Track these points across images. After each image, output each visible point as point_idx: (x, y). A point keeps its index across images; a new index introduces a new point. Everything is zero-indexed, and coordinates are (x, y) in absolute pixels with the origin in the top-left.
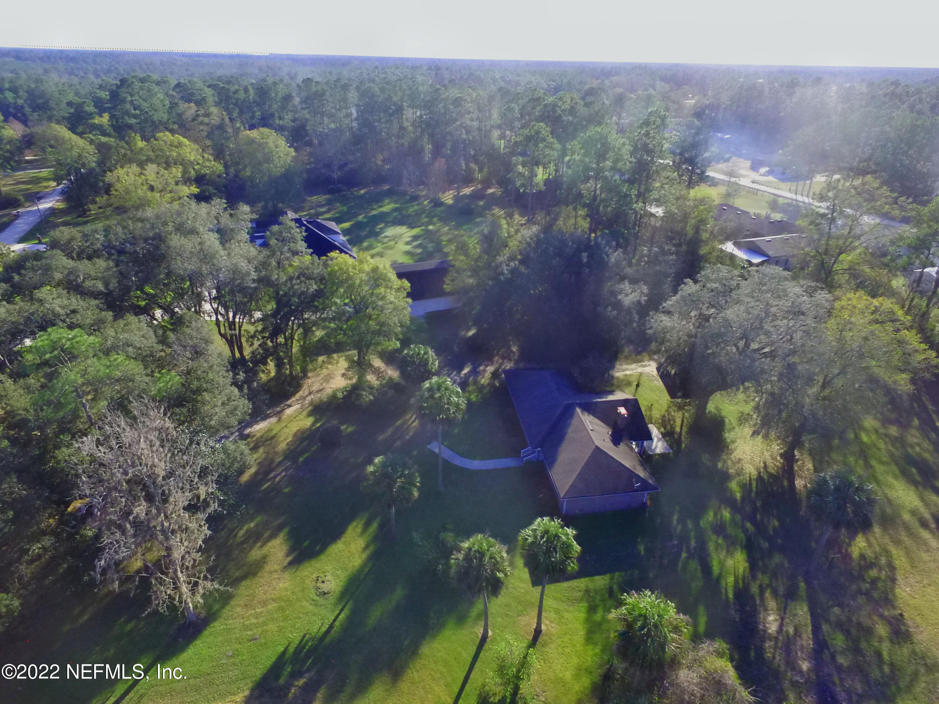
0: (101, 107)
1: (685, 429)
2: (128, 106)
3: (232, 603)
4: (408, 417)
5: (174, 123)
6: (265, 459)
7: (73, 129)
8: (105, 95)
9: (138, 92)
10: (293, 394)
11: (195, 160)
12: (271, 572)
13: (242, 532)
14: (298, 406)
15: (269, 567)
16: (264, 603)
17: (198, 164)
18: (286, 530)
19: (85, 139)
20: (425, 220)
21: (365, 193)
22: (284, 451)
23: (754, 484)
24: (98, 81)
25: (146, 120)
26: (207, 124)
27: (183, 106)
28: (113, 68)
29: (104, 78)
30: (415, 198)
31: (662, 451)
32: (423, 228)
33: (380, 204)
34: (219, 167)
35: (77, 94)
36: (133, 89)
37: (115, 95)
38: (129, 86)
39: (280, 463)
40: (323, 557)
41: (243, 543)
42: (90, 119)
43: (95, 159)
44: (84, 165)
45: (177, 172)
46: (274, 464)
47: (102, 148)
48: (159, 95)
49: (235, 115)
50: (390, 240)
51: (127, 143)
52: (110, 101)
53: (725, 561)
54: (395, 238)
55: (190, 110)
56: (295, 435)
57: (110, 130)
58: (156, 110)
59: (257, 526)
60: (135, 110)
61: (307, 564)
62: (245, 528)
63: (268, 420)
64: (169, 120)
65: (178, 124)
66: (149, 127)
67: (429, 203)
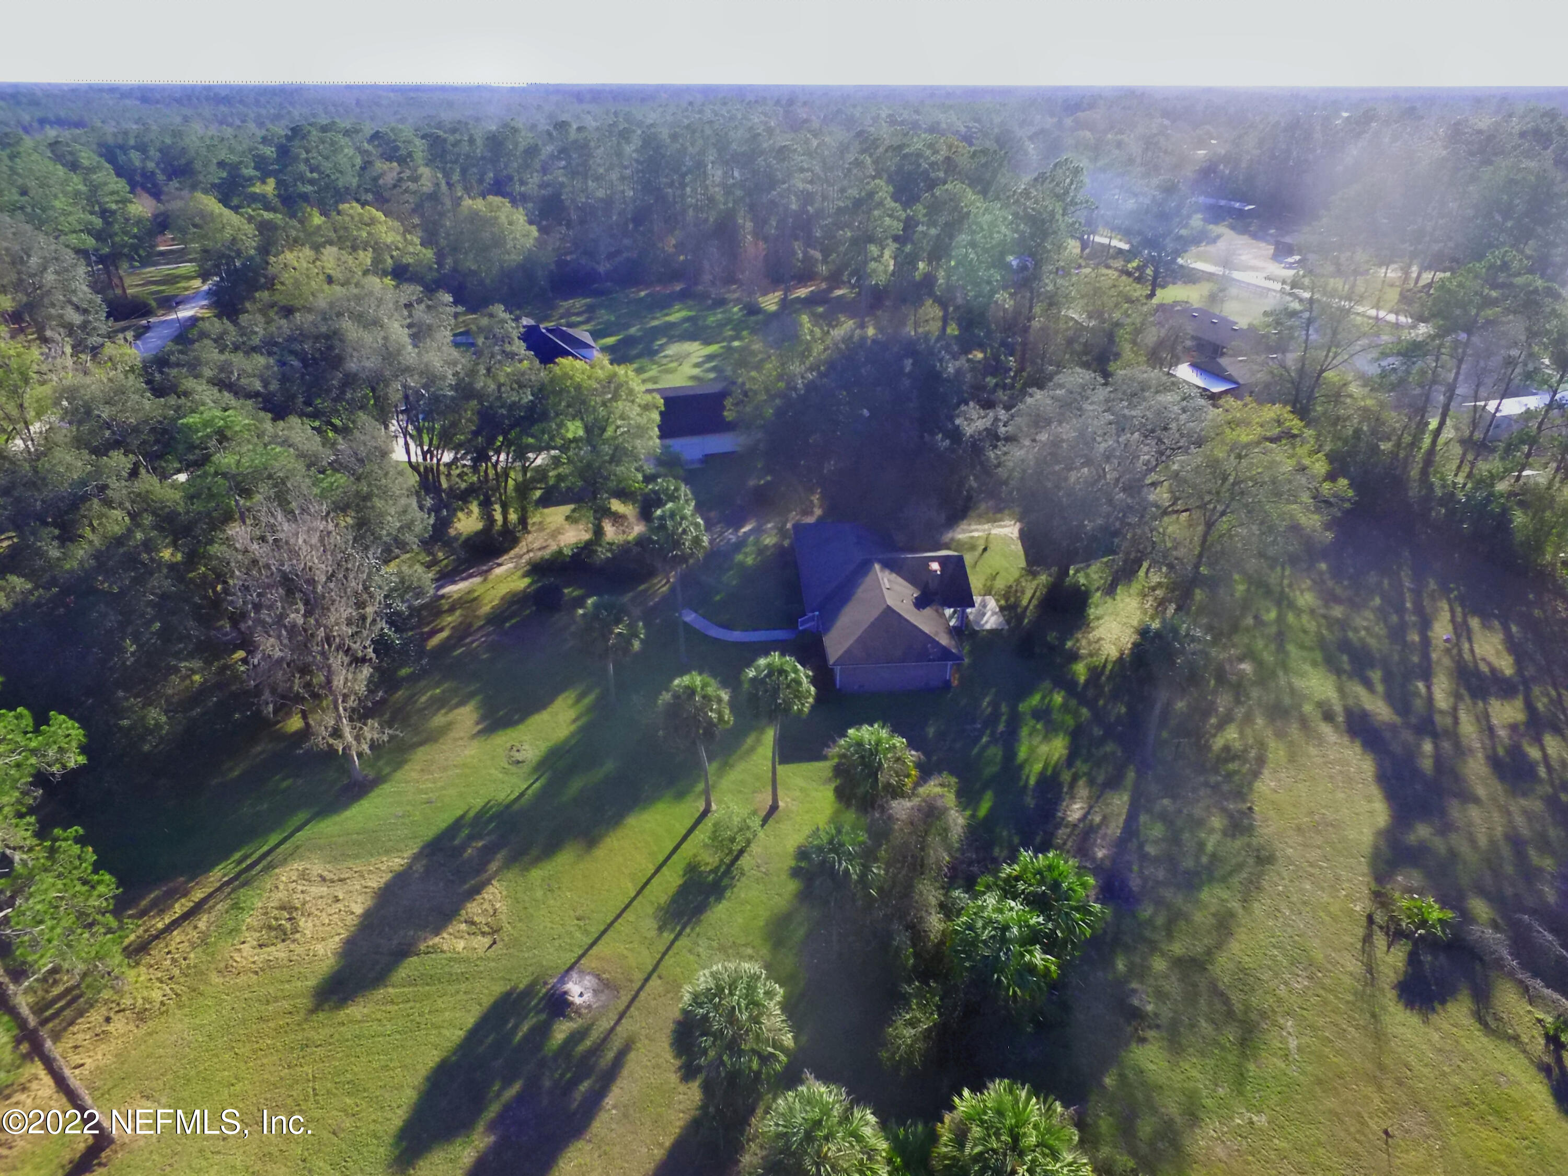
0: (263, 168)
1: (1035, 602)
2: (303, 167)
3: (406, 767)
4: (656, 581)
5: (367, 191)
6: (461, 623)
7: (225, 201)
8: (269, 151)
9: (317, 147)
10: (506, 551)
11: (392, 242)
12: (455, 740)
13: (424, 699)
14: (511, 565)
15: (453, 734)
16: (445, 769)
17: (397, 249)
18: (479, 698)
19: (242, 215)
20: (730, 333)
21: (647, 295)
22: (488, 615)
23: (1109, 667)
24: (261, 133)
25: (327, 187)
26: (415, 193)
27: (380, 165)
28: (284, 112)
29: (270, 126)
30: (721, 302)
31: (994, 627)
32: (725, 344)
33: (666, 311)
34: (429, 254)
35: (231, 150)
36: (309, 142)
37: (284, 152)
38: (304, 137)
39: (481, 627)
40: (521, 727)
41: (425, 709)
42: (249, 186)
43: (254, 244)
44: (239, 253)
45: (366, 257)
46: (472, 629)
47: (265, 228)
48: (346, 151)
49: (456, 177)
50: (672, 361)
51: (301, 222)
52: (277, 161)
53: (1037, 747)
54: (680, 359)
55: (389, 171)
56: (503, 598)
57: (276, 202)
58: (341, 172)
59: (443, 692)
60: (311, 172)
61: (500, 733)
62: (429, 694)
63: (471, 580)
64: (359, 186)
65: (373, 192)
66: (332, 197)
67: (741, 310)
